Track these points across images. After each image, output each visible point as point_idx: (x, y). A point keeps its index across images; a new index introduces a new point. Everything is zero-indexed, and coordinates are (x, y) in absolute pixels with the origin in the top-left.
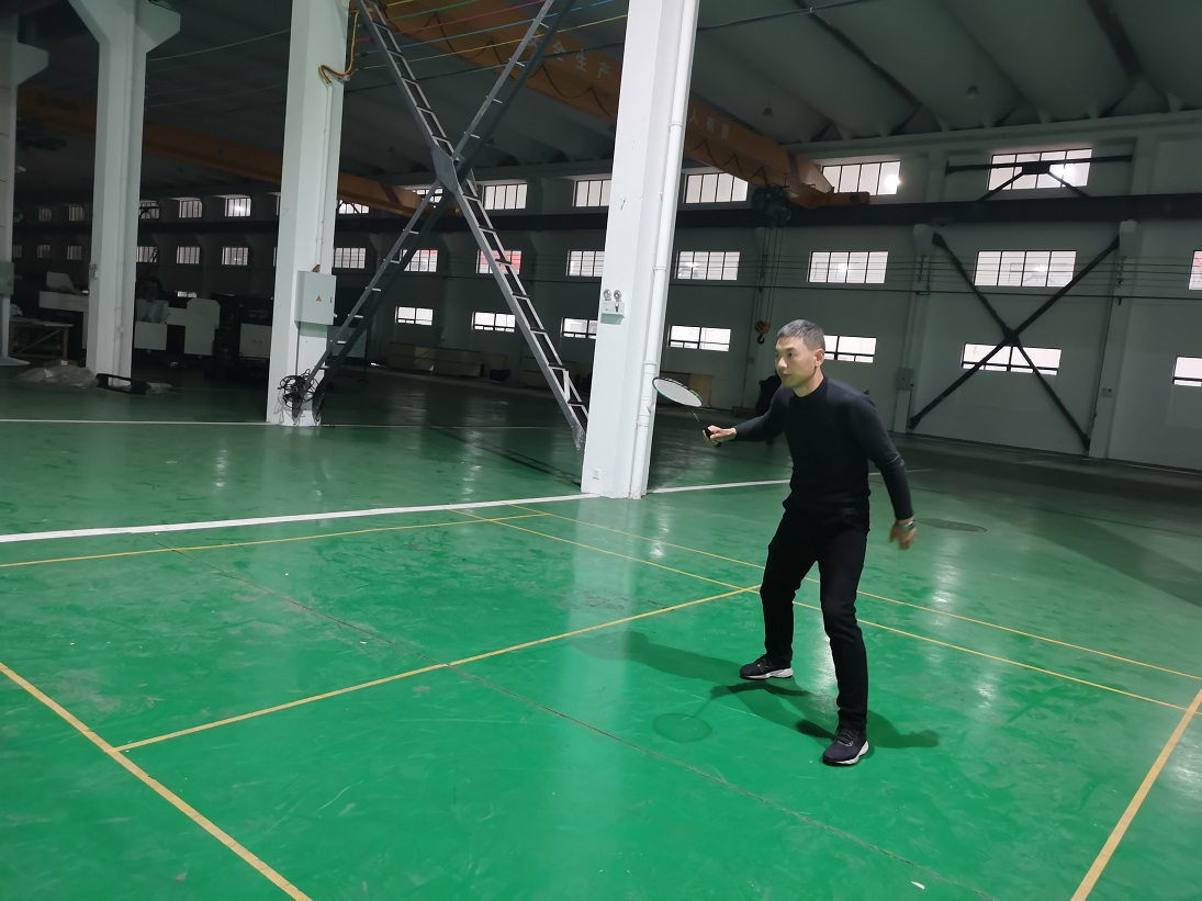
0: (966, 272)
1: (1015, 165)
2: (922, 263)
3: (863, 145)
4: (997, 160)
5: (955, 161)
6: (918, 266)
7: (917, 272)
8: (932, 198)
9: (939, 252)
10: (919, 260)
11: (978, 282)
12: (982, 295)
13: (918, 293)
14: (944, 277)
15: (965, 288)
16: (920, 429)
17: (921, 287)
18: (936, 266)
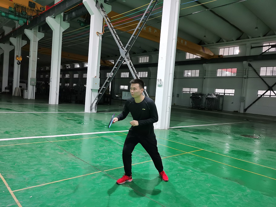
0: (257, 72)
1: (269, 46)
2: (246, 71)
3: (229, 43)
4: (264, 45)
5: (253, 45)
6: (245, 71)
7: (244, 73)
8: (248, 55)
9: (250, 68)
10: (245, 70)
11: (261, 75)
12: (262, 78)
13: (245, 78)
14: (251, 74)
15: (257, 76)
16: (247, 112)
17: (246, 76)
18: (249, 71)
